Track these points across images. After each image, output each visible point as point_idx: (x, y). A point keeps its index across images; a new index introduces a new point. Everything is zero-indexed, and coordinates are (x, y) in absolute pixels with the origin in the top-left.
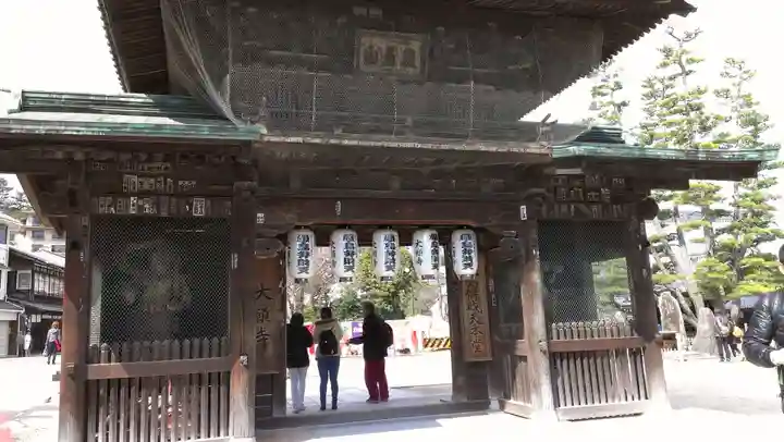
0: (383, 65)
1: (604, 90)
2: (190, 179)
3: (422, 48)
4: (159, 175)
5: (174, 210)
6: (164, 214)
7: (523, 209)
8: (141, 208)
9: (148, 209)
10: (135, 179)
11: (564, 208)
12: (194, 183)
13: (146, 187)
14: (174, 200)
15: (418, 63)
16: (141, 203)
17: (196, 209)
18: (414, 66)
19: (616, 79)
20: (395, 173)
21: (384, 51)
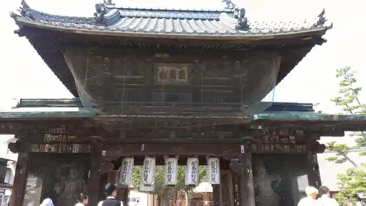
0: (170, 78)
1: (346, 83)
2: (73, 135)
3: (189, 70)
4: (60, 134)
5: (64, 150)
6: (60, 151)
7: (242, 148)
8: (50, 149)
9: (53, 150)
10: (49, 136)
11: (267, 147)
12: (75, 137)
13: (54, 139)
14: (65, 145)
15: (186, 76)
16: (50, 147)
17: (74, 149)
18: (185, 78)
19: (352, 77)
20: (172, 130)
21: (169, 72)
